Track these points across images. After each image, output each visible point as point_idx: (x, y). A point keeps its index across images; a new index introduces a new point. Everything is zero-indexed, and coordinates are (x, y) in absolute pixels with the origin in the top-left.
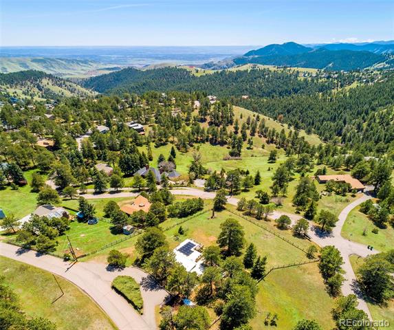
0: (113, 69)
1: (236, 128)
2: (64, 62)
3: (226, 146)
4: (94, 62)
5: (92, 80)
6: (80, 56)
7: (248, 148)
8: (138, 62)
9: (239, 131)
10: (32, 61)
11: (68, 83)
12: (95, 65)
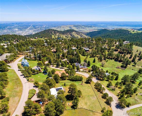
0: (100, 29)
1: (131, 56)
2: (83, 27)
3: (122, 63)
4: (94, 26)
5: (90, 33)
6: (90, 25)
7: (133, 66)
8: (111, 27)
9: (132, 57)
10: (73, 26)
11: (81, 34)
12: (94, 28)
